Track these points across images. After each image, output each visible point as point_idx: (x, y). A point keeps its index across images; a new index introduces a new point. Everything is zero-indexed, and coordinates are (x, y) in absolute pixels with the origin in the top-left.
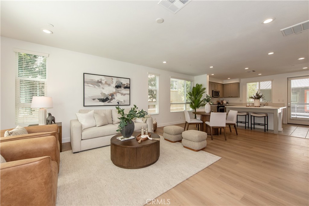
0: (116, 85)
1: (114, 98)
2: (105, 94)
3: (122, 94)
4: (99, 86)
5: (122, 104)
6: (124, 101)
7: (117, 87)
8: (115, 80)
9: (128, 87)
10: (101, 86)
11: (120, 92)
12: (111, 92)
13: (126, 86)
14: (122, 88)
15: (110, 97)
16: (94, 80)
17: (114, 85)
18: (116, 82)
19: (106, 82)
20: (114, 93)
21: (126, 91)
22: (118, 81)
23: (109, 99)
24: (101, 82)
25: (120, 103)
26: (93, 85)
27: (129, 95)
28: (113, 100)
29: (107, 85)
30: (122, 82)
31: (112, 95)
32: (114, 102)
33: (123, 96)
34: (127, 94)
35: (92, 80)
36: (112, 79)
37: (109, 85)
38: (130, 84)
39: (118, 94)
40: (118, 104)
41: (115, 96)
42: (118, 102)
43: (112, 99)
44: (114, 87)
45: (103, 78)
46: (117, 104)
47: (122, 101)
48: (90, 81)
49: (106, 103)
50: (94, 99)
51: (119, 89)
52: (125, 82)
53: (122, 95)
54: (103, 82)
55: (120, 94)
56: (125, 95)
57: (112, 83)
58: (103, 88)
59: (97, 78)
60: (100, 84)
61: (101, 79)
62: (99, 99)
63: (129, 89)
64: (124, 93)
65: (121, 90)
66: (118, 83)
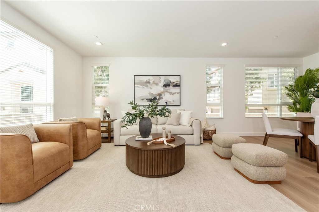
0: (164, 83)
1: (162, 98)
2: (153, 93)
3: (171, 93)
4: (147, 86)
5: (171, 104)
6: (173, 101)
7: (165, 86)
8: (163, 79)
9: (178, 85)
10: (149, 86)
11: (168, 91)
12: (159, 92)
13: (175, 84)
14: (171, 87)
15: (158, 97)
16: (142, 81)
17: (162, 84)
18: (164, 81)
19: (153, 82)
20: (162, 93)
21: (177, 90)
22: (166, 80)
23: (157, 99)
24: (149, 82)
25: (168, 103)
26: (142, 86)
27: (179, 95)
28: (161, 100)
29: (154, 85)
30: (171, 80)
31: (160, 95)
32: (162, 102)
33: (172, 95)
34: (177, 93)
35: (141, 81)
36: (160, 78)
37: (157, 84)
38: (180, 82)
39: (166, 93)
40: (167, 104)
41: (163, 96)
42: (166, 103)
43: (159, 99)
44: (162, 86)
45: (151, 78)
47: (171, 101)
48: (139, 82)
50: (143, 100)
51: (167, 88)
52: (174, 80)
53: (170, 95)
54: (151, 82)
55: (169, 93)
56: (174, 94)
57: (160, 82)
58: (151, 88)
59: (145, 79)
60: (148, 84)
61: (149, 79)
62: (147, 99)
63: (179, 88)
64: (173, 92)
65: (169, 89)
66: (166, 81)
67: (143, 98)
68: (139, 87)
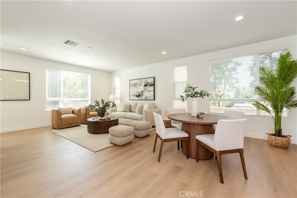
0: (145, 84)
1: (143, 95)
2: (138, 92)
3: (148, 91)
4: (136, 87)
5: (148, 99)
6: (150, 96)
7: (146, 85)
11: (147, 89)
13: (151, 84)
14: (148, 86)
15: (141, 94)
17: (143, 85)
19: (139, 83)
20: (143, 91)
21: (152, 88)
24: (136, 84)
25: (147, 98)
27: (153, 92)
29: (139, 86)
30: (148, 81)
31: (142, 92)
32: (143, 97)
34: (152, 90)
35: (132, 83)
36: (142, 80)
37: (141, 85)
38: (154, 82)
39: (146, 91)
41: (144, 93)
42: (146, 98)
43: (142, 95)
46: (145, 99)
47: (148, 96)
49: (139, 98)
50: (133, 96)
51: (146, 87)
52: (151, 81)
54: (138, 84)
56: (150, 91)
57: (142, 83)
58: (138, 88)
59: (134, 82)
61: (137, 82)
62: (135, 96)
64: (150, 90)
65: (147, 88)
66: (145, 82)
67: (133, 95)
68: (132, 88)
